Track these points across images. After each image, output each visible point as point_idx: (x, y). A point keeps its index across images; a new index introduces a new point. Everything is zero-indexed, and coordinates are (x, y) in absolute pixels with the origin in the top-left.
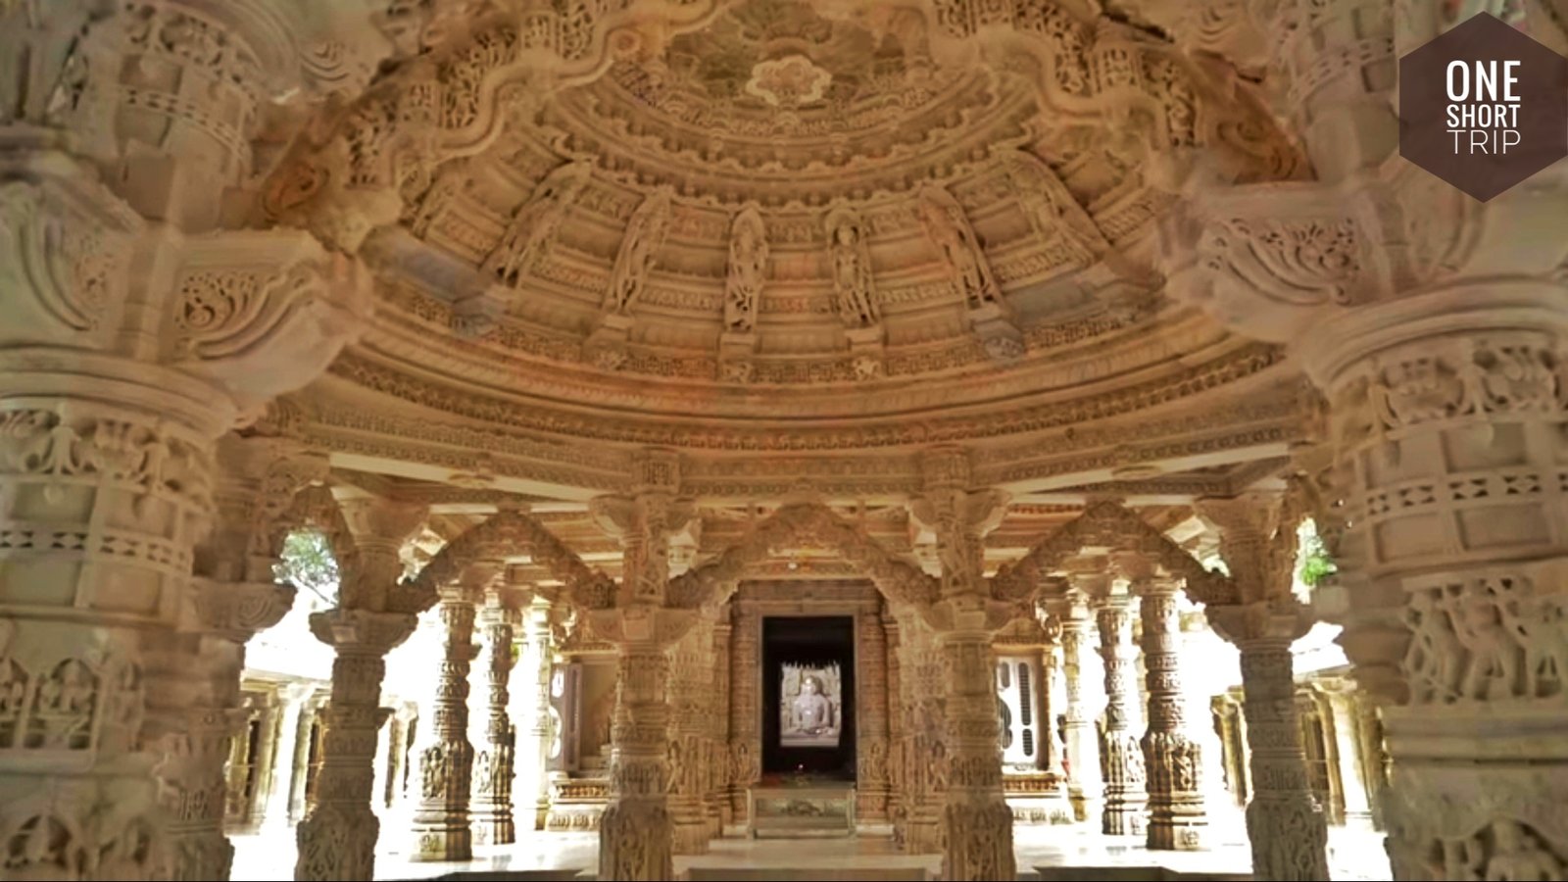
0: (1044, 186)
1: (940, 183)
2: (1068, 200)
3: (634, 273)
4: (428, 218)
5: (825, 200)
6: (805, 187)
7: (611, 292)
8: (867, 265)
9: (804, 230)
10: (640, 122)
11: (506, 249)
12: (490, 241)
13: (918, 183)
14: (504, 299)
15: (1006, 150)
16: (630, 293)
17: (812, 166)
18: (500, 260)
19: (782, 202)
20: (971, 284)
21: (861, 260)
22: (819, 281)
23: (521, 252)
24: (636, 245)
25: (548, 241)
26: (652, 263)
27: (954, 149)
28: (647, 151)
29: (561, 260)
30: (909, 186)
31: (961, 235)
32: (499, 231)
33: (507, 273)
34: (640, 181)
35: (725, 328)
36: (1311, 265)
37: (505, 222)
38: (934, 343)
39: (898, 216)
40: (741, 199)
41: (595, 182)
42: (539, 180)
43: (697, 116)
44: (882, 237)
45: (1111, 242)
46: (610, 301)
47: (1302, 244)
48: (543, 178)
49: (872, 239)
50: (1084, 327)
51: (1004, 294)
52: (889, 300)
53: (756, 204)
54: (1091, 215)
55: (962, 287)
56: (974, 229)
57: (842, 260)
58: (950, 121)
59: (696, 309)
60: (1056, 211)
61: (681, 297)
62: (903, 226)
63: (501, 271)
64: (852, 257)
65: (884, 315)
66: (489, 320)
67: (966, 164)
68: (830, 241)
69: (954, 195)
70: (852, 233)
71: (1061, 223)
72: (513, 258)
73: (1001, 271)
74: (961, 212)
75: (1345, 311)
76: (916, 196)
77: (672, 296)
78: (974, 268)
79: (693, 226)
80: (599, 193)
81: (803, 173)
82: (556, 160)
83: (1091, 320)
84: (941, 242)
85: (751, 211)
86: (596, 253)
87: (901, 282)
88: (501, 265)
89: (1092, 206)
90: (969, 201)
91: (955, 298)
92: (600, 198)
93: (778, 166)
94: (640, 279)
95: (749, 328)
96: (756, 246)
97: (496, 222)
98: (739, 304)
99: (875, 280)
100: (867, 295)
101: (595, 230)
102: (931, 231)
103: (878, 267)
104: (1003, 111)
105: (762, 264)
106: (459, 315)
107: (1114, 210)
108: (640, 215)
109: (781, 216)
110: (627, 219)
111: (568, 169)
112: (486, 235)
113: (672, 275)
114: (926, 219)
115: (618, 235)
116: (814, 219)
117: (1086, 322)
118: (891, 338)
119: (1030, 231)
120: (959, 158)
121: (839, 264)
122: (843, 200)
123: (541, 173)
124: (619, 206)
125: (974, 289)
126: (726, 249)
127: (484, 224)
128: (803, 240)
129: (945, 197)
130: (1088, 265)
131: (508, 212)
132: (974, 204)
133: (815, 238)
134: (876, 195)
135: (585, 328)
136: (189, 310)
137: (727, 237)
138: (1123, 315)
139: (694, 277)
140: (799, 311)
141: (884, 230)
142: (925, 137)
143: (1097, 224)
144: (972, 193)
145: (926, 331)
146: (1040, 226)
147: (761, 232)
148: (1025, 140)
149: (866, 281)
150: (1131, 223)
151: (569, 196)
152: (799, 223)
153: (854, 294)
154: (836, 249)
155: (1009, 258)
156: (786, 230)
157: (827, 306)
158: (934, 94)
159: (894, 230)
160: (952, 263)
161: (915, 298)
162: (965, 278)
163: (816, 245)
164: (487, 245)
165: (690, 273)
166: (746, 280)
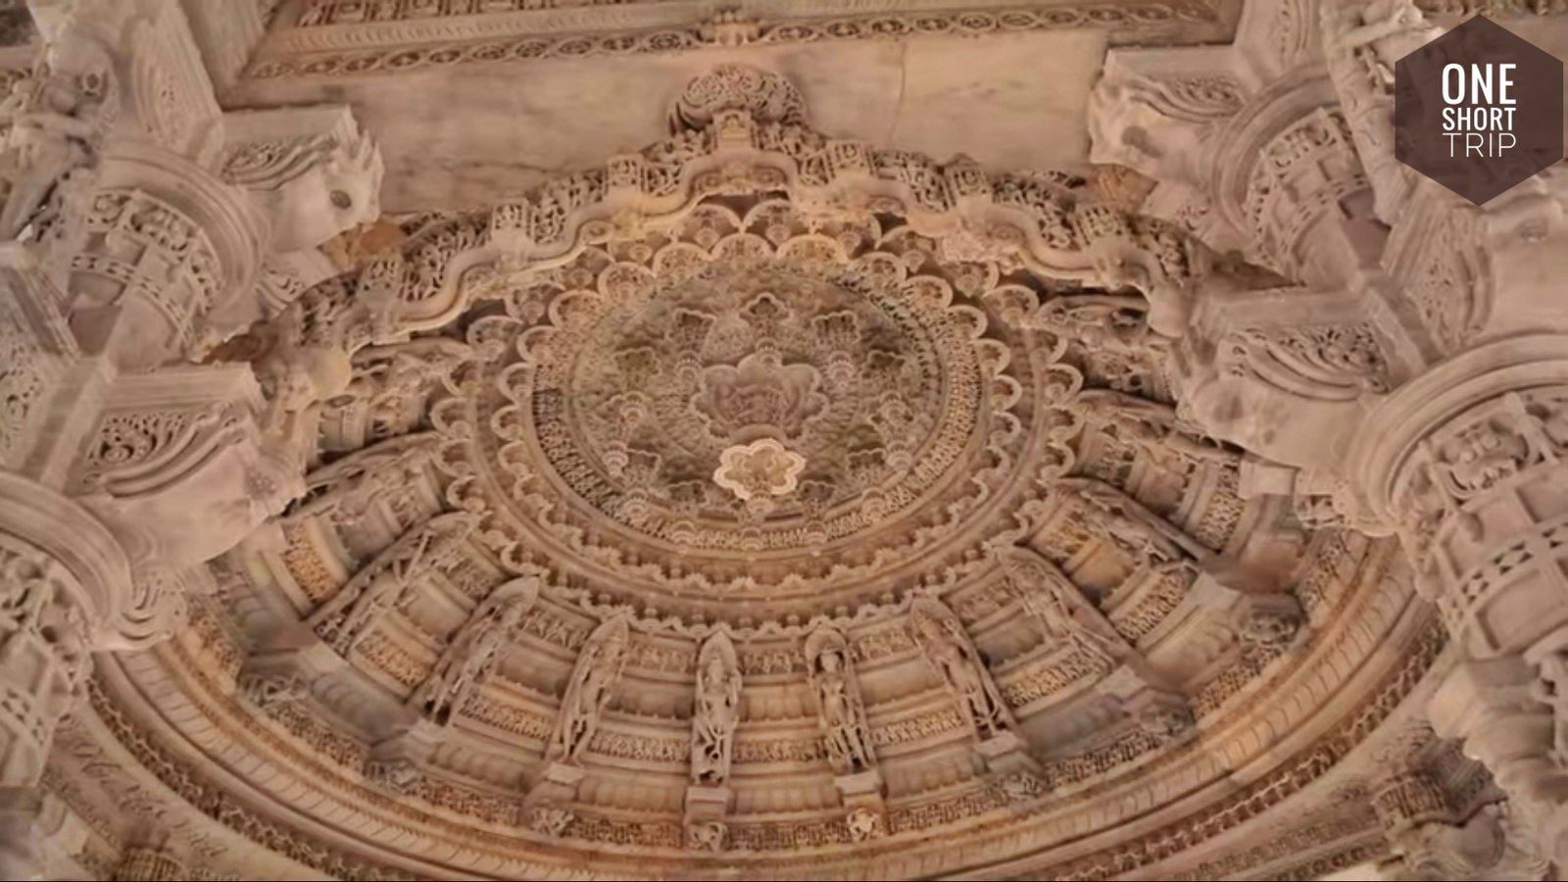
0: (1048, 583)
1: (933, 590)
2: (1077, 598)
3: (584, 712)
4: (352, 633)
5: (804, 621)
6: (780, 607)
7: (556, 737)
8: (854, 694)
9: (782, 658)
10: (596, 532)
11: (437, 678)
12: (419, 670)
13: (908, 593)
14: (431, 739)
15: (1002, 545)
16: (579, 736)
17: (789, 580)
18: (429, 691)
19: (756, 625)
20: (977, 708)
21: (849, 689)
22: (802, 720)
23: (454, 683)
24: (587, 678)
25: (486, 672)
26: (606, 699)
27: (944, 553)
28: (602, 565)
29: (499, 696)
30: (898, 600)
31: (963, 654)
32: (430, 658)
33: (437, 708)
34: (595, 601)
35: (692, 782)
36: (1336, 361)
37: (439, 647)
38: (943, 790)
39: (887, 636)
40: (709, 622)
41: (544, 603)
42: (479, 599)
43: (659, 529)
44: (872, 662)
45: (1133, 643)
46: (555, 747)
47: (1322, 346)
48: (486, 597)
49: (861, 665)
50: (1115, 751)
51: (1019, 721)
52: (885, 739)
53: (726, 627)
54: (1105, 614)
55: (967, 713)
56: (975, 645)
57: (827, 690)
58: (937, 518)
59: (657, 759)
60: (1065, 609)
61: (639, 744)
62: (894, 649)
63: (430, 706)
64: (839, 686)
65: (880, 760)
66: (411, 764)
67: (960, 568)
68: (811, 668)
69: (950, 606)
70: (836, 658)
71: (1072, 623)
72: (445, 689)
73: (1012, 693)
74: (960, 627)
75: (1385, 398)
76: (907, 611)
77: (629, 742)
78: (979, 691)
79: (654, 657)
80: (546, 616)
81: (779, 591)
82: (500, 576)
83: (1123, 742)
84: (939, 659)
85: (721, 634)
86: (542, 689)
87: (899, 716)
88: (430, 698)
89: (1105, 603)
90: (968, 615)
91: (962, 733)
92: (549, 623)
93: (749, 582)
94: (592, 720)
95: (720, 780)
96: (727, 677)
97: (427, 648)
98: (708, 750)
99: (868, 716)
100: (858, 732)
101: (540, 659)
102: (927, 650)
103: (868, 700)
104: (992, 506)
105: (734, 700)
106: (377, 760)
107: (1130, 605)
108: (593, 642)
109: (755, 642)
110: (578, 649)
111: (514, 586)
112: (416, 661)
113: (630, 717)
114: (921, 636)
115: (568, 667)
116: (792, 645)
117: (1117, 745)
118: (892, 788)
119: (1040, 641)
120: (951, 561)
121: (823, 696)
122: (825, 619)
123: (484, 591)
124: (570, 632)
125: (982, 716)
126: (692, 684)
127: (413, 648)
128: (781, 670)
129: (941, 609)
130: (1110, 670)
131: (443, 638)
132: (972, 616)
133: (795, 668)
134: (862, 611)
135: (524, 785)
136: (106, 448)
137: (692, 670)
138: (1158, 728)
139: (655, 719)
140: (781, 759)
141: (874, 654)
142: (912, 540)
143: (1113, 625)
144: (970, 603)
145: (932, 778)
146: (1050, 632)
147: (733, 661)
148: (1023, 532)
149: (856, 715)
150: (1150, 618)
151: (513, 617)
152: (775, 651)
153: (843, 732)
154: (819, 678)
155: (1019, 675)
156: (760, 659)
157: (812, 752)
158: (918, 493)
159: (885, 654)
160: (954, 684)
161: (915, 734)
162: (971, 703)
163: (796, 675)
164: (415, 674)
165: (649, 714)
166: (717, 720)
